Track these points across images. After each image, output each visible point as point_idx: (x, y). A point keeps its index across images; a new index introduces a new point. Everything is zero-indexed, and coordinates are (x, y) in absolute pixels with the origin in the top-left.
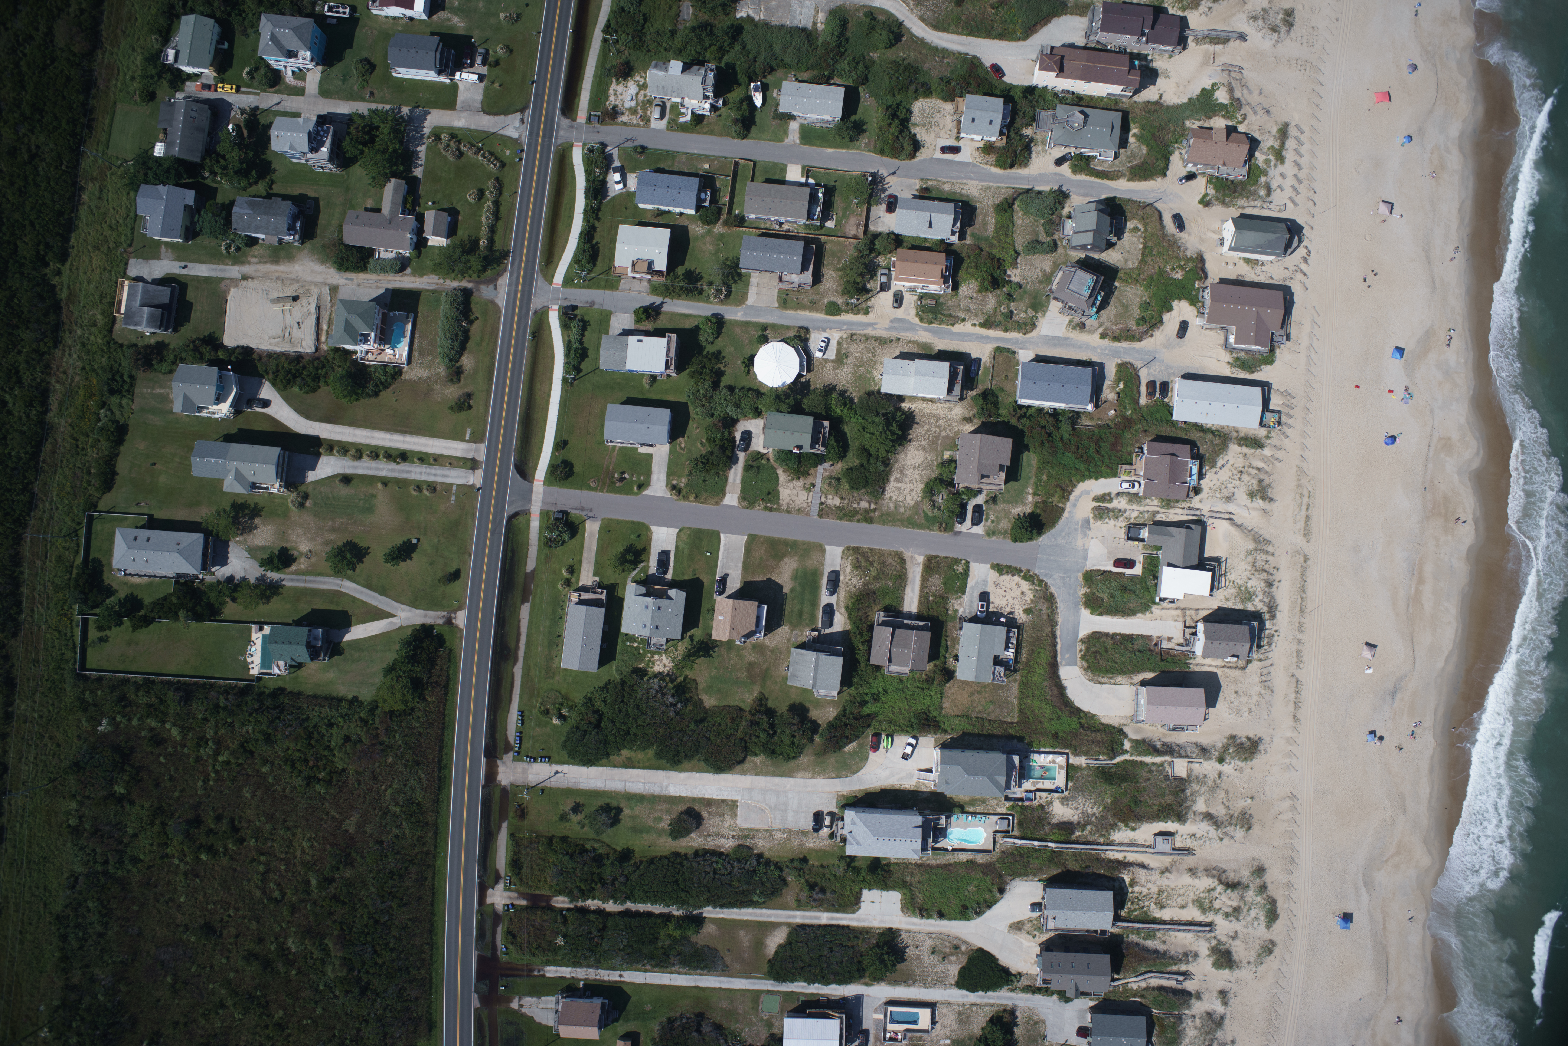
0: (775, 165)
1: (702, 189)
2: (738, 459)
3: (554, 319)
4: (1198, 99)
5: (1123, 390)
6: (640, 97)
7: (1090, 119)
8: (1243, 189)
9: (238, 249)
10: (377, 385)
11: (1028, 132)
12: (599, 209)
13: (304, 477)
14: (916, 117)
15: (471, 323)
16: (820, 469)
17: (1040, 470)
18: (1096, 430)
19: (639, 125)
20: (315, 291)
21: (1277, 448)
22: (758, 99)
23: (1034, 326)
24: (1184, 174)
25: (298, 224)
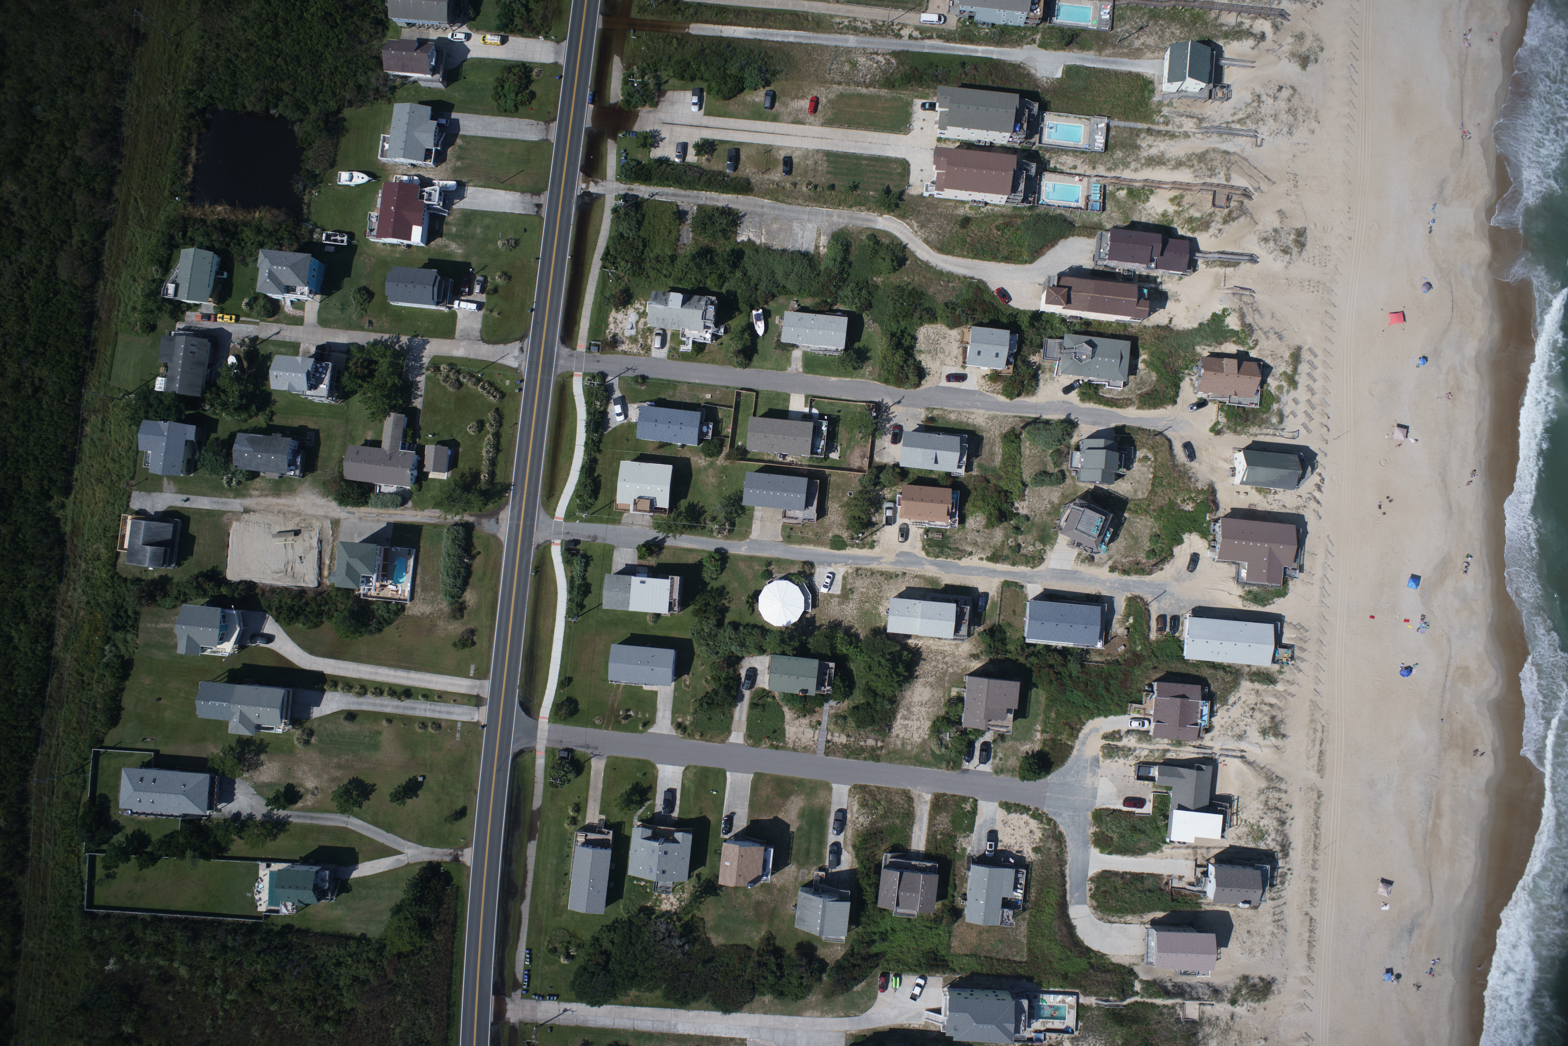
0: (778, 394)
1: (704, 422)
2: (743, 696)
3: (556, 554)
4: (1208, 324)
5: (1132, 625)
6: (641, 326)
7: (1098, 350)
8: (1254, 418)
9: (239, 483)
10: (380, 623)
11: (1035, 359)
12: (600, 441)
13: (309, 713)
14: (921, 344)
15: (473, 558)
16: (826, 706)
17: (1048, 707)
18: (1106, 667)
19: (639, 354)
20: (317, 525)
21: (1291, 683)
22: (760, 327)
23: (1042, 560)
24: (1195, 400)
25: (299, 460)
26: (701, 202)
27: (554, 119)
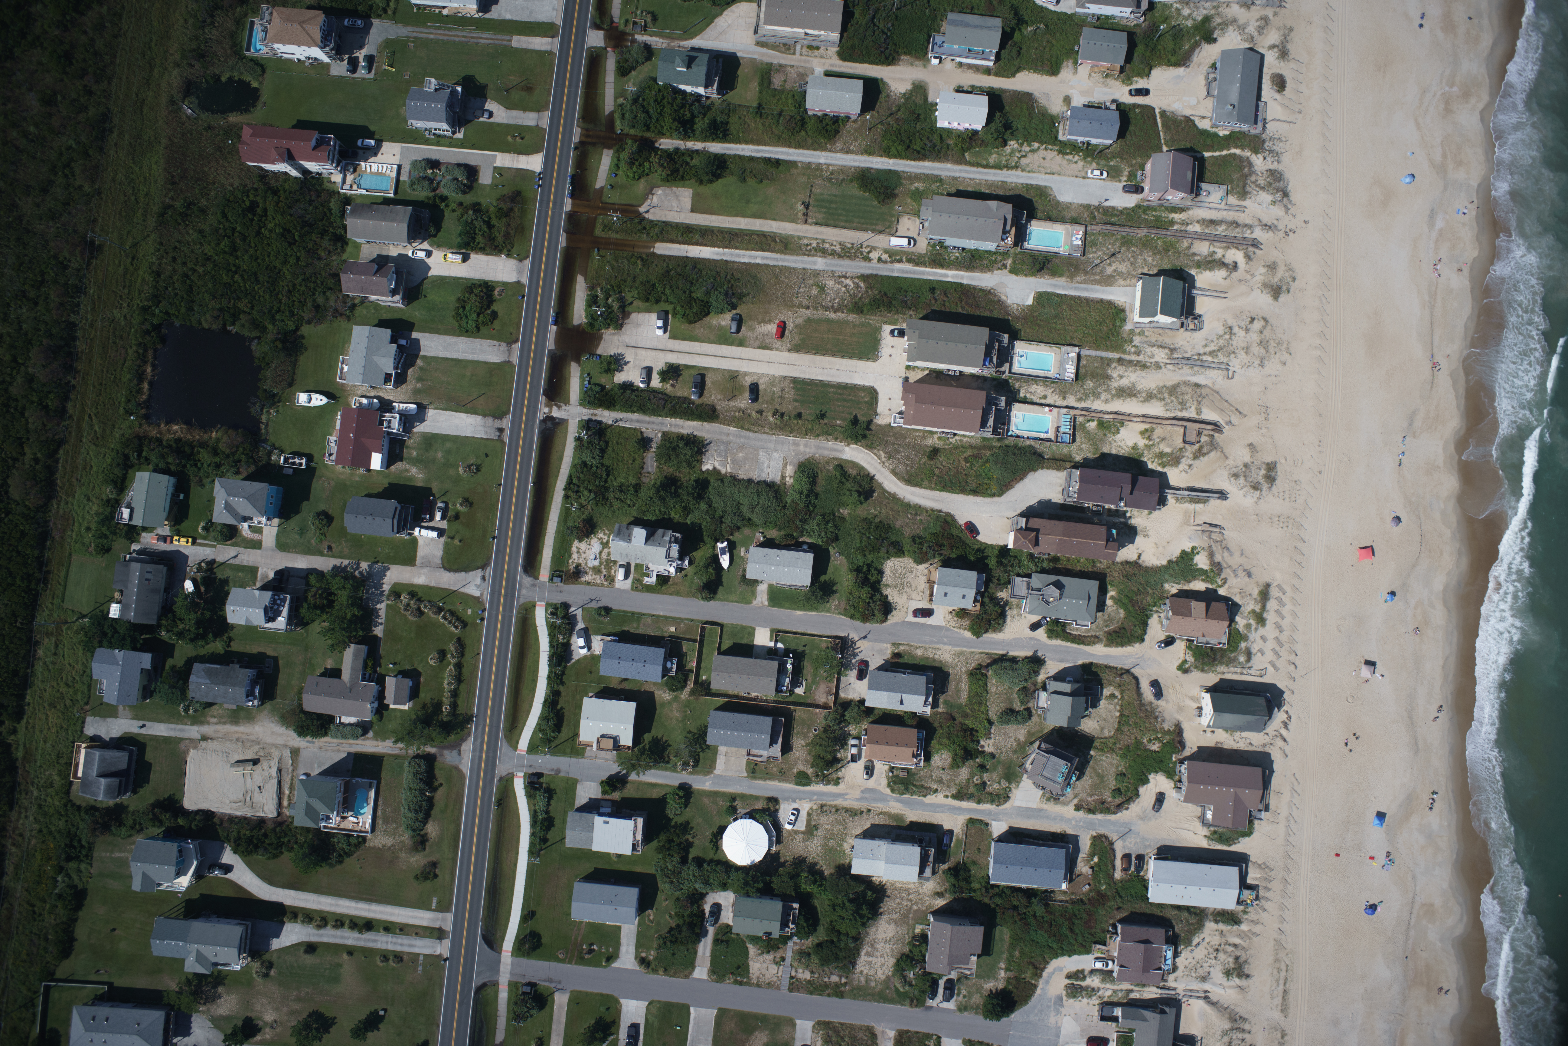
0: (743, 628)
1: (668, 657)
2: (707, 931)
3: (519, 786)
4: (1176, 562)
5: (1097, 864)
6: (604, 556)
7: (1066, 591)
8: (1222, 657)
9: (195, 711)
10: (340, 856)
11: (1003, 594)
12: (563, 673)
13: (268, 945)
14: (888, 578)
15: (434, 789)
16: (790, 944)
17: (1012, 946)
18: (1070, 907)
19: (602, 585)
20: (276, 754)
21: (1255, 922)
22: (725, 561)
23: (1008, 798)
24: (1163, 638)
25: (257, 691)
26: (666, 429)
27: (517, 341)
